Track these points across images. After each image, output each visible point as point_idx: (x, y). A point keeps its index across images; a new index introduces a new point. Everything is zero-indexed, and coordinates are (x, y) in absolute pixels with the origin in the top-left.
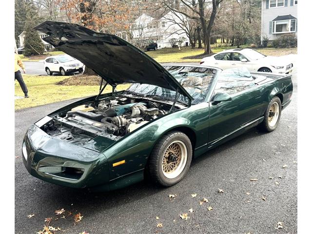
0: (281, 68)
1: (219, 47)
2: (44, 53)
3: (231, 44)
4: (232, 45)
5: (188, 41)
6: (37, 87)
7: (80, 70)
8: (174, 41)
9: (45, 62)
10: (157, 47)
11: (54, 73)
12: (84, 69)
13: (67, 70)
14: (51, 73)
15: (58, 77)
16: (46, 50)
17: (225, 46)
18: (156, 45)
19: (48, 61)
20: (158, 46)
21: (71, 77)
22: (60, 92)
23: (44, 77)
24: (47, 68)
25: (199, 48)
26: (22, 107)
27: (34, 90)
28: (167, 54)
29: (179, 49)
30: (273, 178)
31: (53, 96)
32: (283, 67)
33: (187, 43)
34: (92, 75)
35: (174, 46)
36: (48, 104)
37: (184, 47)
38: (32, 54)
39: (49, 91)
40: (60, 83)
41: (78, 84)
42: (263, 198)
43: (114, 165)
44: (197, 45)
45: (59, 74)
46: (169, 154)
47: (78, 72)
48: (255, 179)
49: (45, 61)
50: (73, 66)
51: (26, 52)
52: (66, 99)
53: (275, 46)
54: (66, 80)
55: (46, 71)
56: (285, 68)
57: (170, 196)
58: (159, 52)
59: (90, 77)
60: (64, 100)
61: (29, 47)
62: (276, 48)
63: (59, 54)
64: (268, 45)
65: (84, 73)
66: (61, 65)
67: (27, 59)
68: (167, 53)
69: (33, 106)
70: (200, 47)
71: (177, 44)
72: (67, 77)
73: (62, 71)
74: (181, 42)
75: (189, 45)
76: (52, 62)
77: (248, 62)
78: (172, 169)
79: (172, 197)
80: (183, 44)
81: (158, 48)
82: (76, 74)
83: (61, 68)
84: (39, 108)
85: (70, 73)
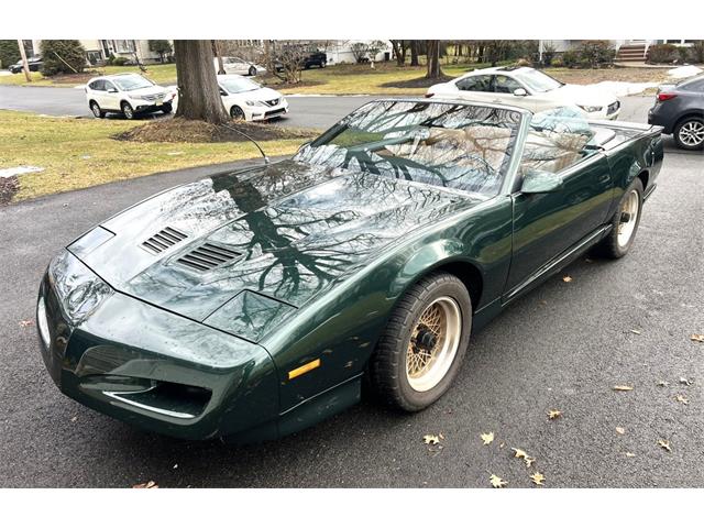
0: (596, 109)
1: (454, 63)
2: (85, 70)
3: (477, 59)
4: (480, 61)
5: (390, 51)
6: (74, 144)
7: (167, 107)
8: (362, 48)
9: (89, 89)
10: (326, 62)
11: (108, 114)
12: (175, 106)
13: (138, 108)
14: (103, 114)
15: (118, 122)
16: (89, 63)
17: (466, 62)
18: (324, 57)
19: (94, 86)
20: (328, 59)
21: (148, 122)
22: (125, 157)
23: (88, 120)
24: (92, 102)
25: (412, 65)
26: (39, 191)
27: (66, 152)
28: (347, 77)
29: (372, 66)
30: (666, 384)
31: (111, 166)
32: (601, 109)
33: (387, 54)
34: (193, 119)
35: (362, 61)
36: (98, 186)
37: (381, 62)
38: (59, 70)
39: (99, 155)
40: (124, 137)
41: (163, 139)
42: (663, 444)
43: (293, 374)
44: (409, 61)
45: (119, 115)
46: (418, 329)
47: (161, 112)
48: (624, 388)
49: (87, 86)
50: (151, 98)
51: (45, 67)
52: (141, 174)
53: (567, 63)
54: (138, 130)
55: (92, 108)
56: (605, 110)
57: (428, 439)
58: (331, 72)
59: (189, 123)
60: (136, 175)
61: (52, 56)
62: (571, 68)
63: (118, 71)
64: (554, 63)
65: (177, 115)
66: (122, 95)
67: (48, 83)
68: (346, 74)
69: (65, 189)
70: (415, 63)
71: (367, 55)
72: (139, 123)
73: (126, 109)
74: (375, 51)
75: (391, 57)
76: (104, 89)
77: (528, 97)
78: (423, 365)
79: (432, 441)
80: (379, 57)
81: (328, 64)
82: (158, 116)
83: (124, 103)
84: (79, 196)
85: (143, 113)
